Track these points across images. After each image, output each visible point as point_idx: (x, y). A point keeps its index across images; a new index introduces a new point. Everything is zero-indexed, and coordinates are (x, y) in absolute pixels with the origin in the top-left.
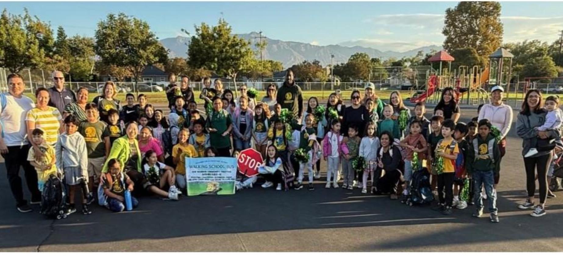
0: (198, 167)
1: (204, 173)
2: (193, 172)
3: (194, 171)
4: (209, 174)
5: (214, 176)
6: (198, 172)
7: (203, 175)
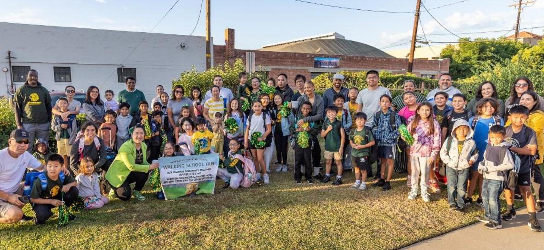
0: (173, 167)
1: (181, 173)
2: (168, 173)
3: (169, 171)
4: (187, 174)
5: (193, 176)
6: (174, 172)
7: (180, 175)
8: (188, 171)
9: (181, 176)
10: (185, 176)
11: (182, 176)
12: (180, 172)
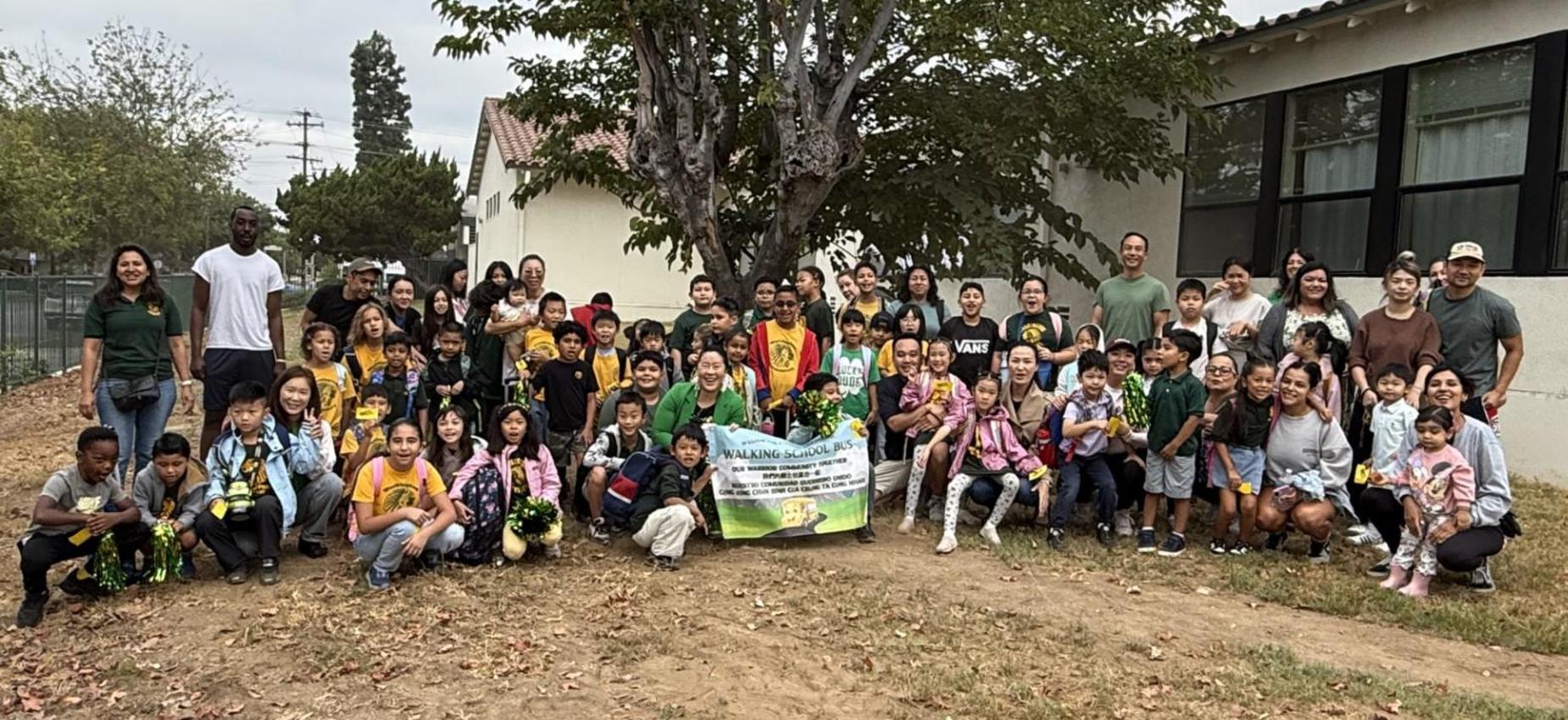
0: (749, 454)
1: (768, 472)
2: (736, 470)
3: (738, 466)
4: (783, 476)
5: (799, 480)
6: (750, 469)
7: (765, 476)
8: (789, 468)
9: (768, 480)
10: (777, 480)
11: (772, 480)
12: (768, 468)
